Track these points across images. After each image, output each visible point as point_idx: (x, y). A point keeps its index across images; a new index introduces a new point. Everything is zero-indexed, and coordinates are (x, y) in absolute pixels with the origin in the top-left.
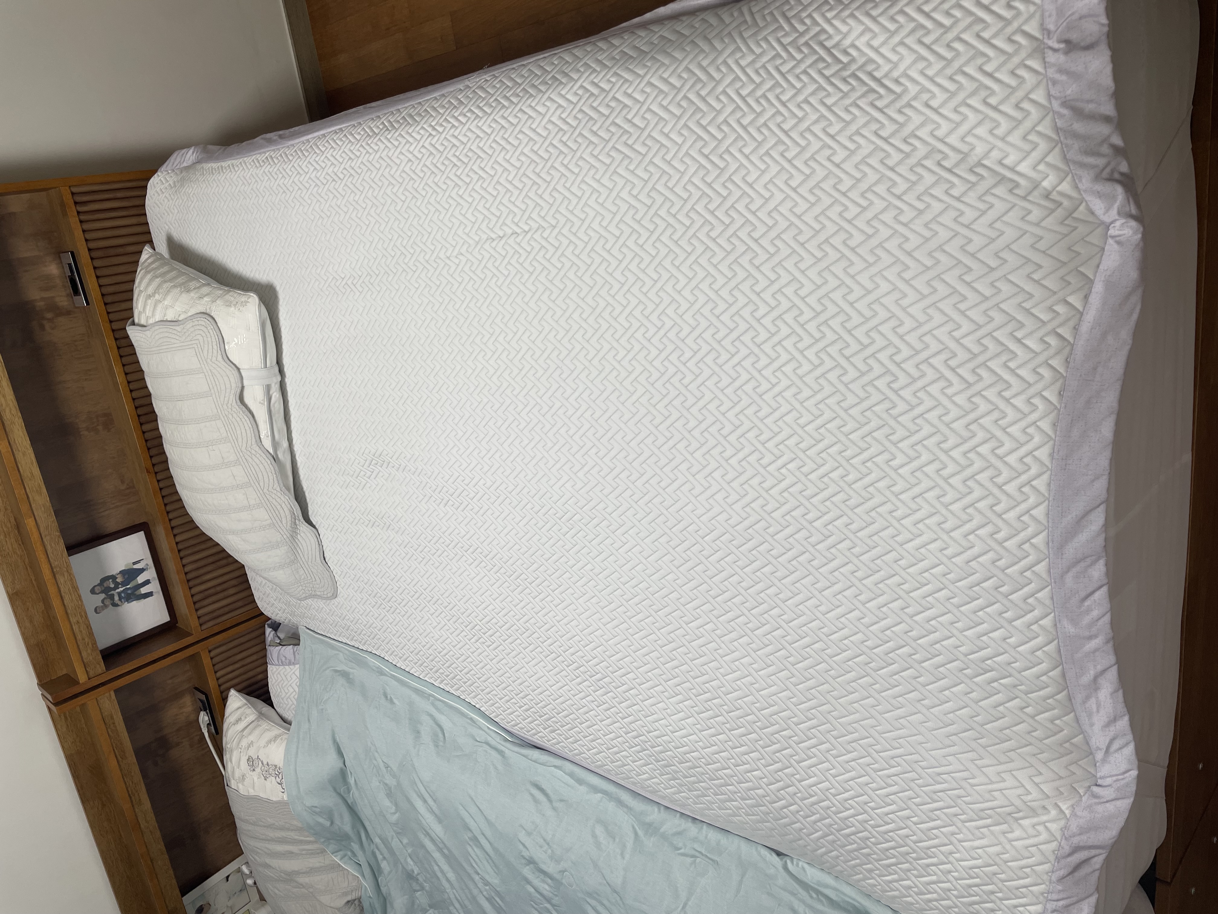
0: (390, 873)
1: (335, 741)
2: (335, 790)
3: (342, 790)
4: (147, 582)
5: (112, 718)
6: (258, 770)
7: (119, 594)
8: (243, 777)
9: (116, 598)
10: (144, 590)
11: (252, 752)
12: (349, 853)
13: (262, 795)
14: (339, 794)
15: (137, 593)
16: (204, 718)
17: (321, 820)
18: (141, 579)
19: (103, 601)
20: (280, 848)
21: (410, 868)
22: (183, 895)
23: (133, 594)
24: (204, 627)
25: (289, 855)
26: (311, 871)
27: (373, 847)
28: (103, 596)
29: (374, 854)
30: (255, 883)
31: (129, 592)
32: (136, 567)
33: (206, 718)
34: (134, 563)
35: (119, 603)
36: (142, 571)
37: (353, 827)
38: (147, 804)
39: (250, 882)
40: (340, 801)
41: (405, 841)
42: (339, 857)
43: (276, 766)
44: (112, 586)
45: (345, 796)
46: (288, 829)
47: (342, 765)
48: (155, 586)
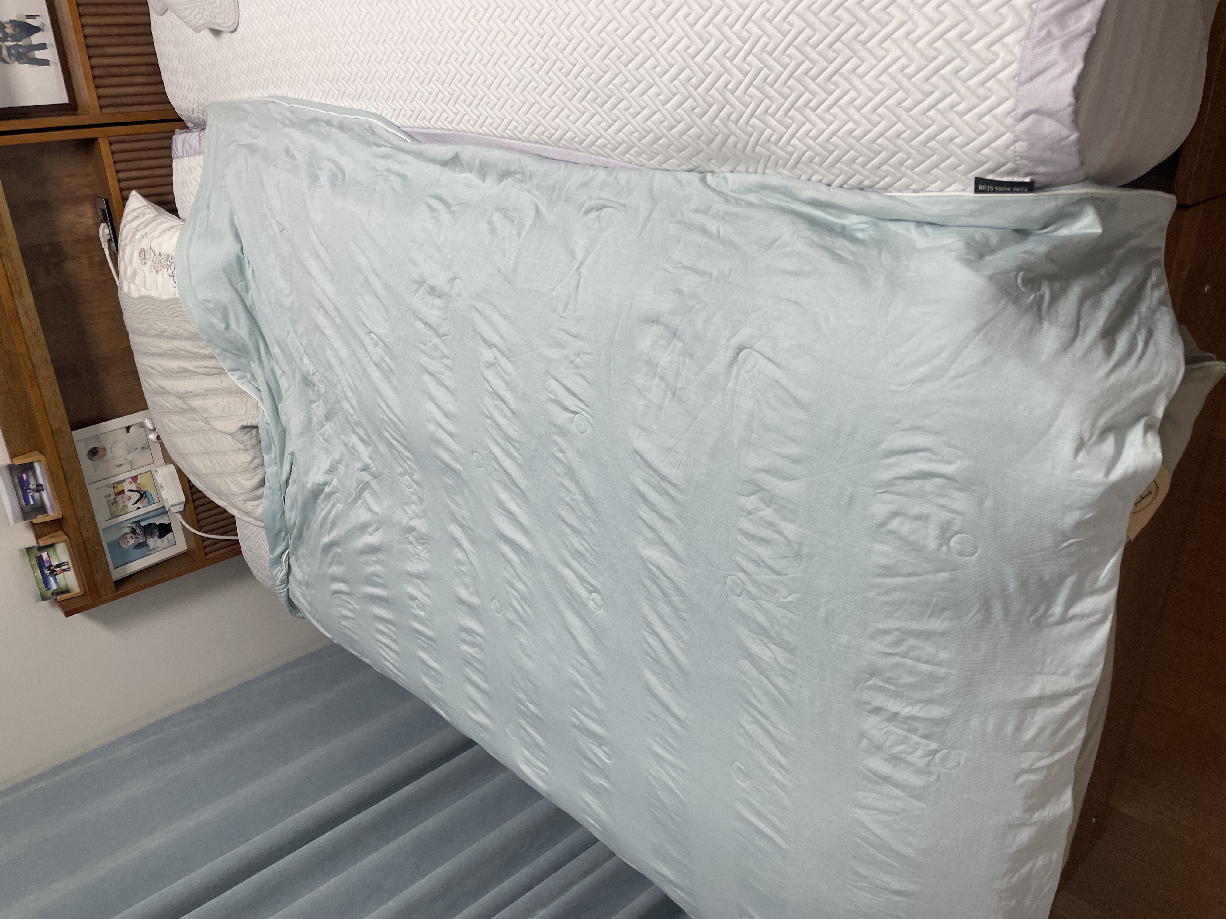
0: (288, 388)
1: (232, 224)
2: (231, 283)
3: (240, 285)
4: (43, 46)
6: (150, 262)
7: (9, 48)
8: (135, 272)
9: (5, 53)
10: (39, 54)
11: (144, 244)
12: (248, 375)
13: (154, 294)
14: (236, 290)
15: (30, 54)
16: (104, 231)
17: (215, 321)
18: (35, 39)
20: (174, 364)
21: (306, 369)
22: (72, 429)
23: (25, 54)
24: (104, 111)
25: (184, 373)
26: (206, 393)
27: (273, 362)
29: (273, 371)
30: (158, 438)
31: (21, 50)
32: (30, 21)
33: (107, 231)
34: (28, 17)
35: (8, 59)
36: (36, 29)
37: (251, 334)
38: (29, 299)
39: (152, 437)
40: (236, 298)
41: (300, 330)
42: (236, 376)
43: (168, 256)
45: (242, 294)
46: (181, 338)
47: (239, 251)
48: (51, 54)
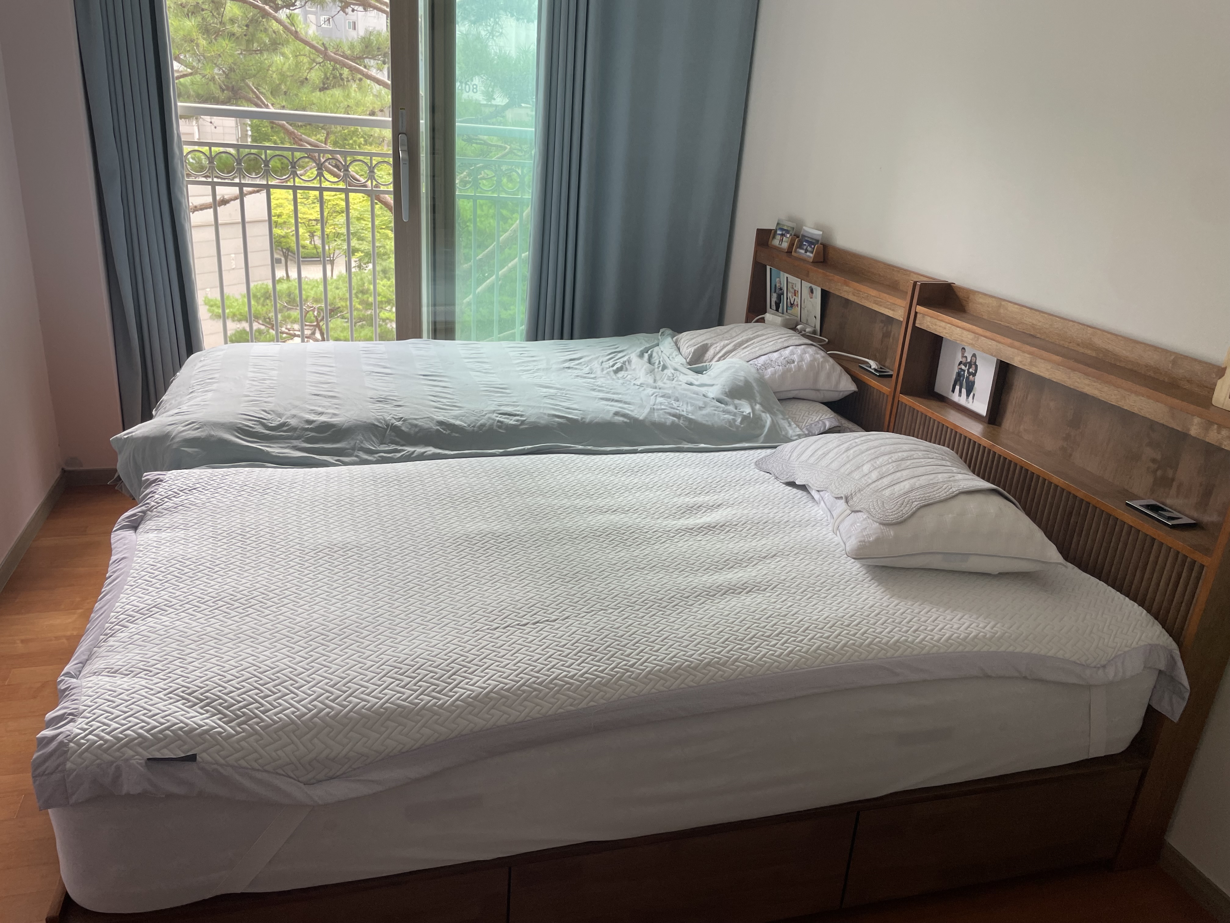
4: (960, 394)
5: (893, 310)
9: (963, 367)
10: (957, 388)
18: (964, 391)
19: (966, 357)
22: (822, 290)
23: (959, 380)
28: (969, 360)
32: (972, 394)
34: (974, 395)
36: (968, 397)
44: (971, 370)
